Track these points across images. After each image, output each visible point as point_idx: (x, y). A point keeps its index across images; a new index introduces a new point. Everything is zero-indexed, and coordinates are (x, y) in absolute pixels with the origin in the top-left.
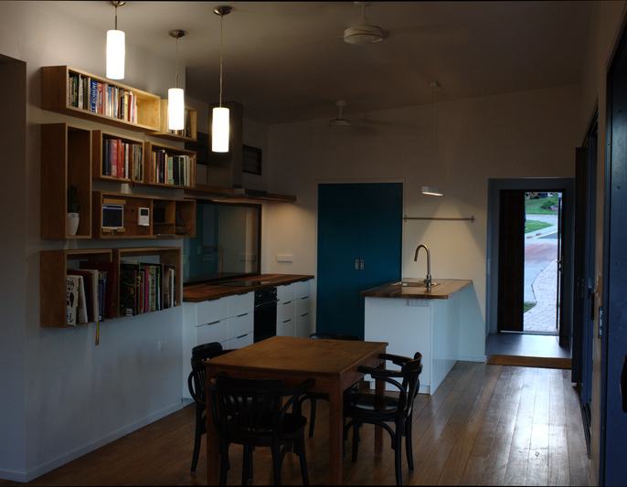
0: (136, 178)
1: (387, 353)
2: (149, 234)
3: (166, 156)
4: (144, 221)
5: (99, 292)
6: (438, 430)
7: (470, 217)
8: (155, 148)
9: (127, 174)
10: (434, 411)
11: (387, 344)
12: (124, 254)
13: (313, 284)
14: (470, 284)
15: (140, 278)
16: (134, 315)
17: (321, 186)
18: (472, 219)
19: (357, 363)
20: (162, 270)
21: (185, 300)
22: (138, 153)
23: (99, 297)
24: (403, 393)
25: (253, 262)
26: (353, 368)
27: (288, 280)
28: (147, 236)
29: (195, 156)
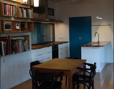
0: (15, 16)
1: (86, 63)
2: (20, 31)
3: (24, 9)
4: (18, 27)
5: (4, 47)
6: (102, 83)
7: (110, 24)
8: (20, 7)
9: (12, 14)
10: (101, 77)
11: (86, 60)
12: (12, 37)
13: (68, 44)
14: (110, 42)
15: (17, 43)
16: (15, 53)
17: (70, 18)
18: (110, 25)
19: (77, 66)
20: (24, 41)
21: (32, 49)
22: (15, 9)
23: (4, 49)
24: (91, 75)
25: (53, 38)
26: (75, 68)
27: (61, 43)
28: (19, 32)
29: (33, 10)
